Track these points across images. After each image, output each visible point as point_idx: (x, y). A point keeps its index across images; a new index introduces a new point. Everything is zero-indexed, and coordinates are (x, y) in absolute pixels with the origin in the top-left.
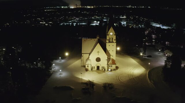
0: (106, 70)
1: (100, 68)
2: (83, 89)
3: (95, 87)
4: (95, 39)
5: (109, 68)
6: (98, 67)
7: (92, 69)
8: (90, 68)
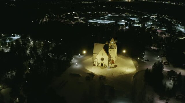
0: (107, 67)
1: (104, 65)
2: (87, 77)
3: (94, 76)
4: (103, 44)
5: (110, 66)
6: (102, 64)
7: (97, 65)
8: (96, 64)
